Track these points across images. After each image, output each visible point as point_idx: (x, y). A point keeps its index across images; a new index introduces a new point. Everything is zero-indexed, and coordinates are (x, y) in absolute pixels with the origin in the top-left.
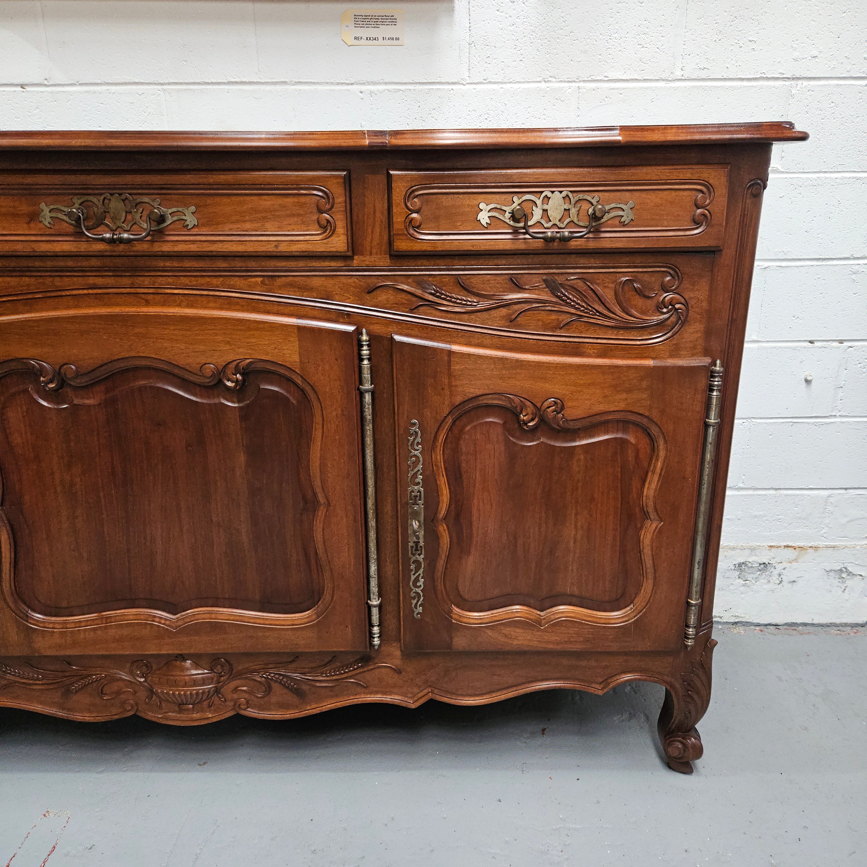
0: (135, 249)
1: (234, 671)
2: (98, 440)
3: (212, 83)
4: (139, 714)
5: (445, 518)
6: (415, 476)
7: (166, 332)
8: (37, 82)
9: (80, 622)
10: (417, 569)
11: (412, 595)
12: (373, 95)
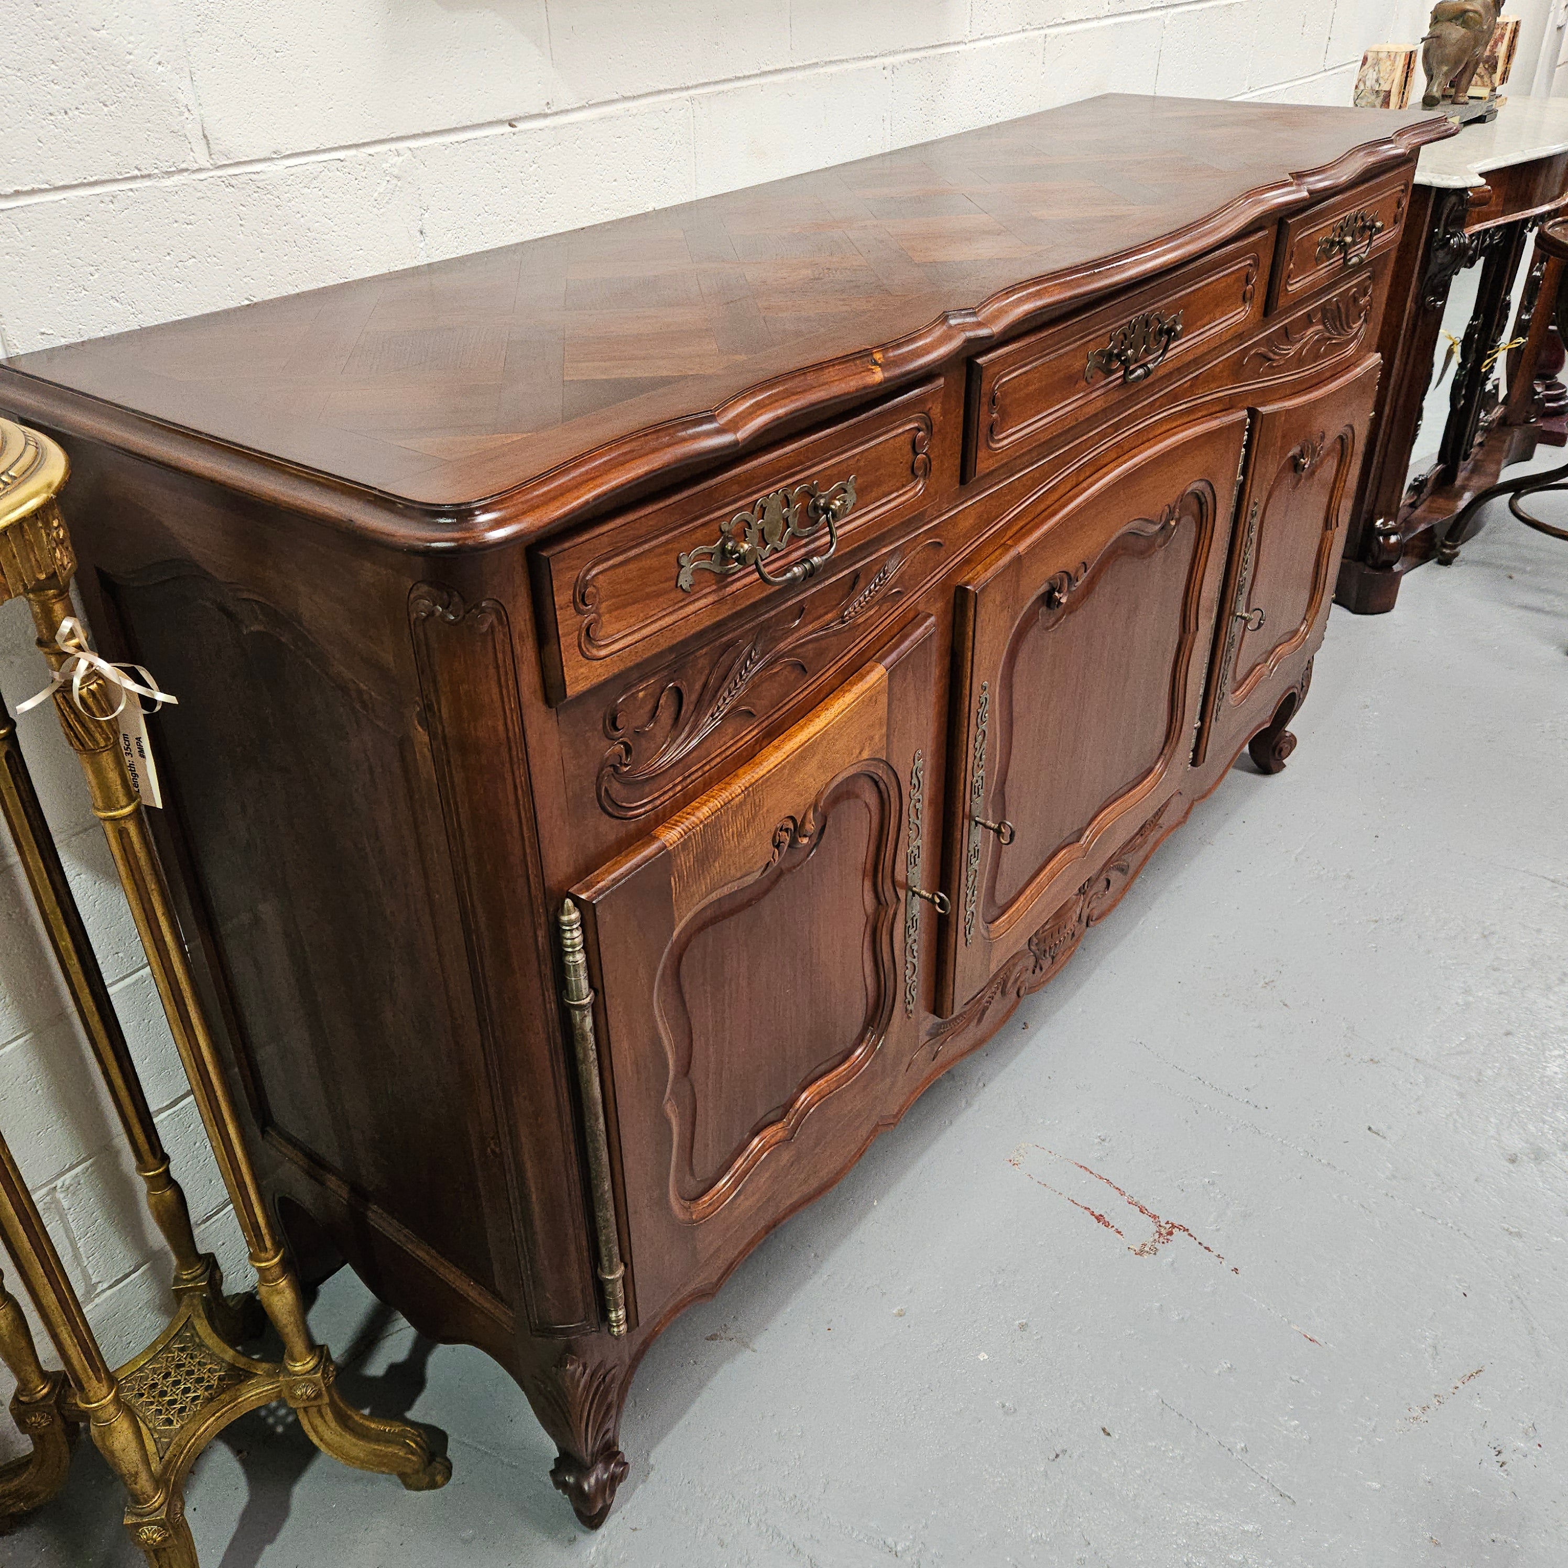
10: (1228, 665)
11: (1221, 696)
12: (895, 70)
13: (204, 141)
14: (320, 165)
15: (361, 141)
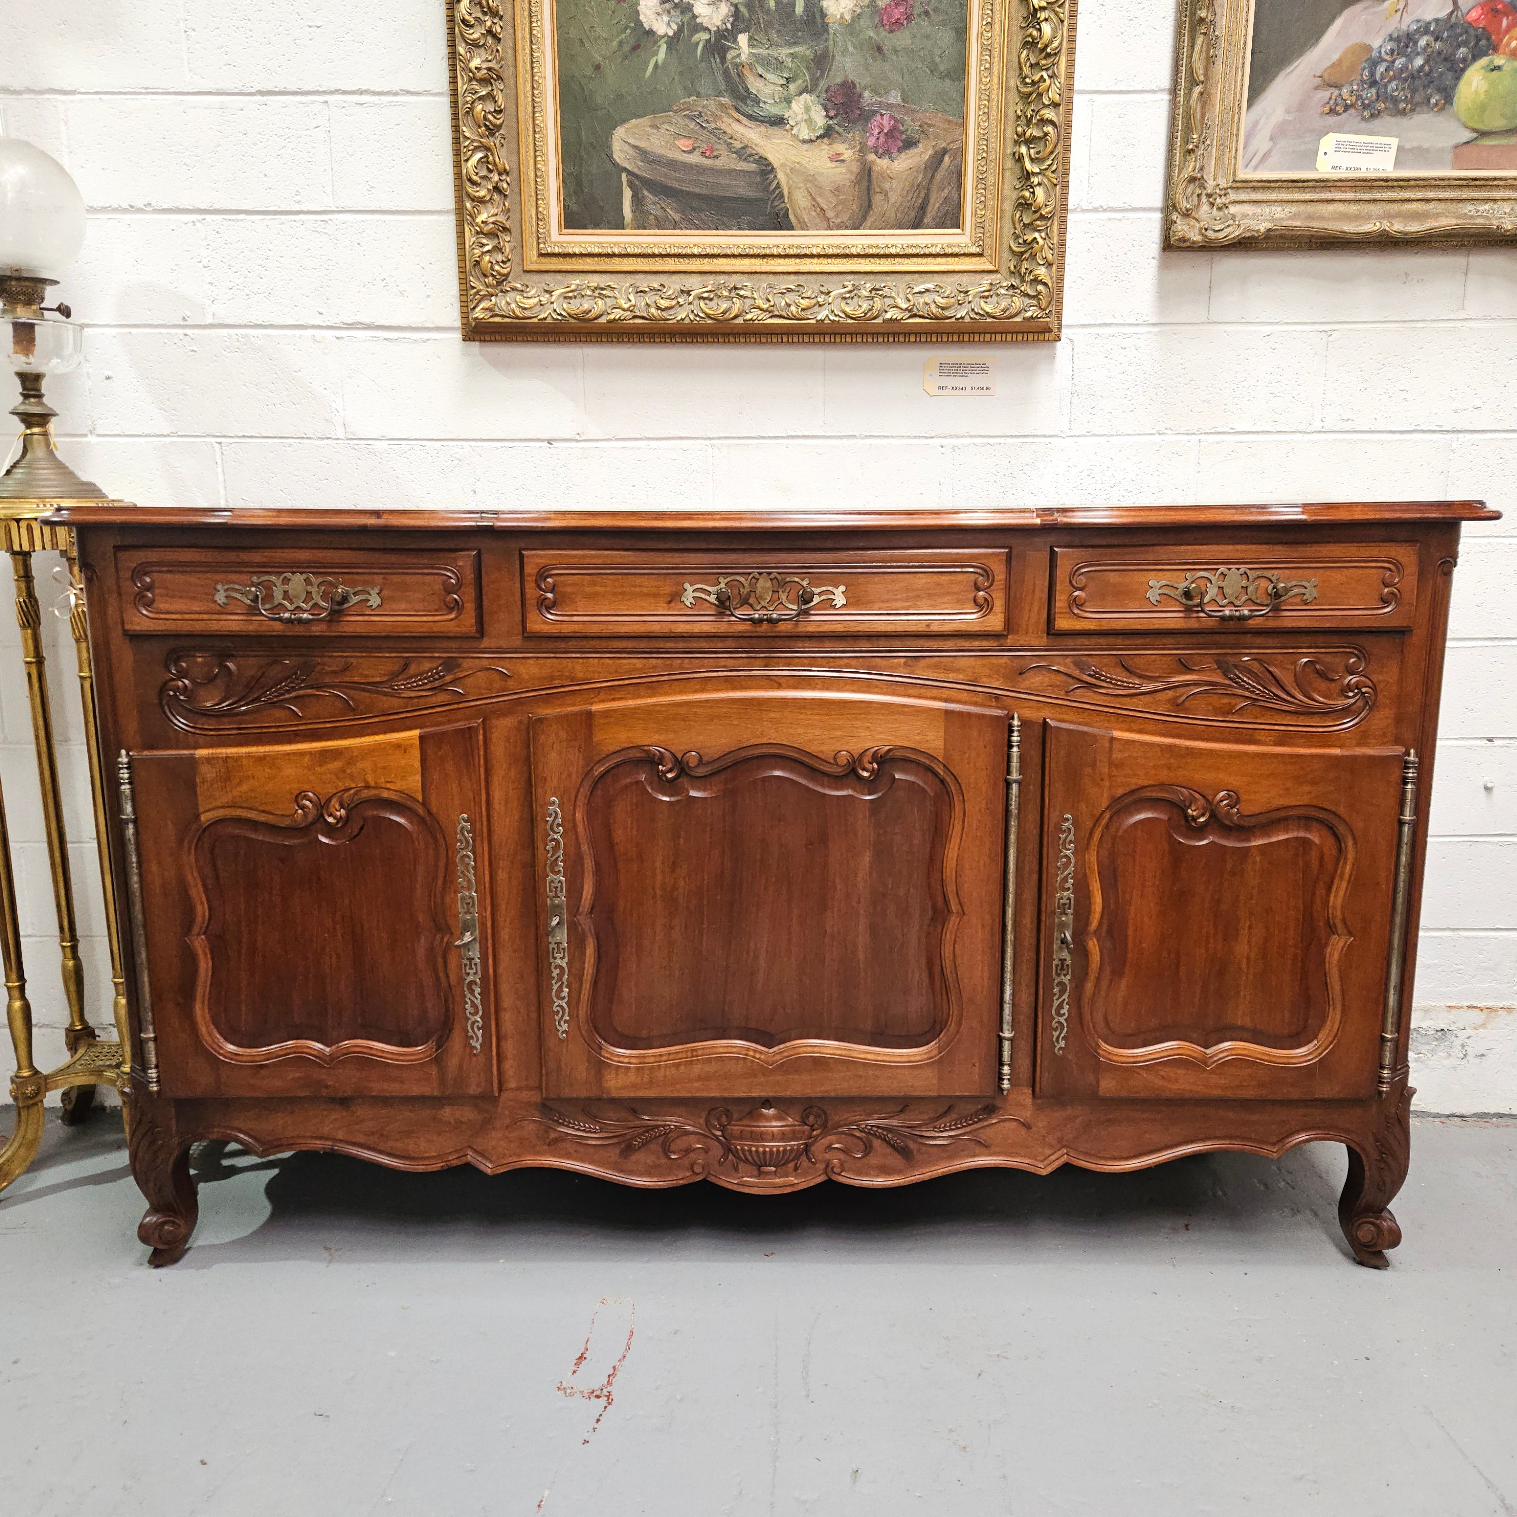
0: (778, 629)
1: (830, 1123)
2: (711, 838)
3: (770, 437)
4: (712, 1179)
5: (1095, 932)
6: (1065, 880)
7: (802, 716)
8: (568, 437)
9: (661, 1056)
10: (1062, 992)
11: (1054, 1025)
12: (956, 449)
13: (343, 426)
14: (409, 446)
15: (437, 438)
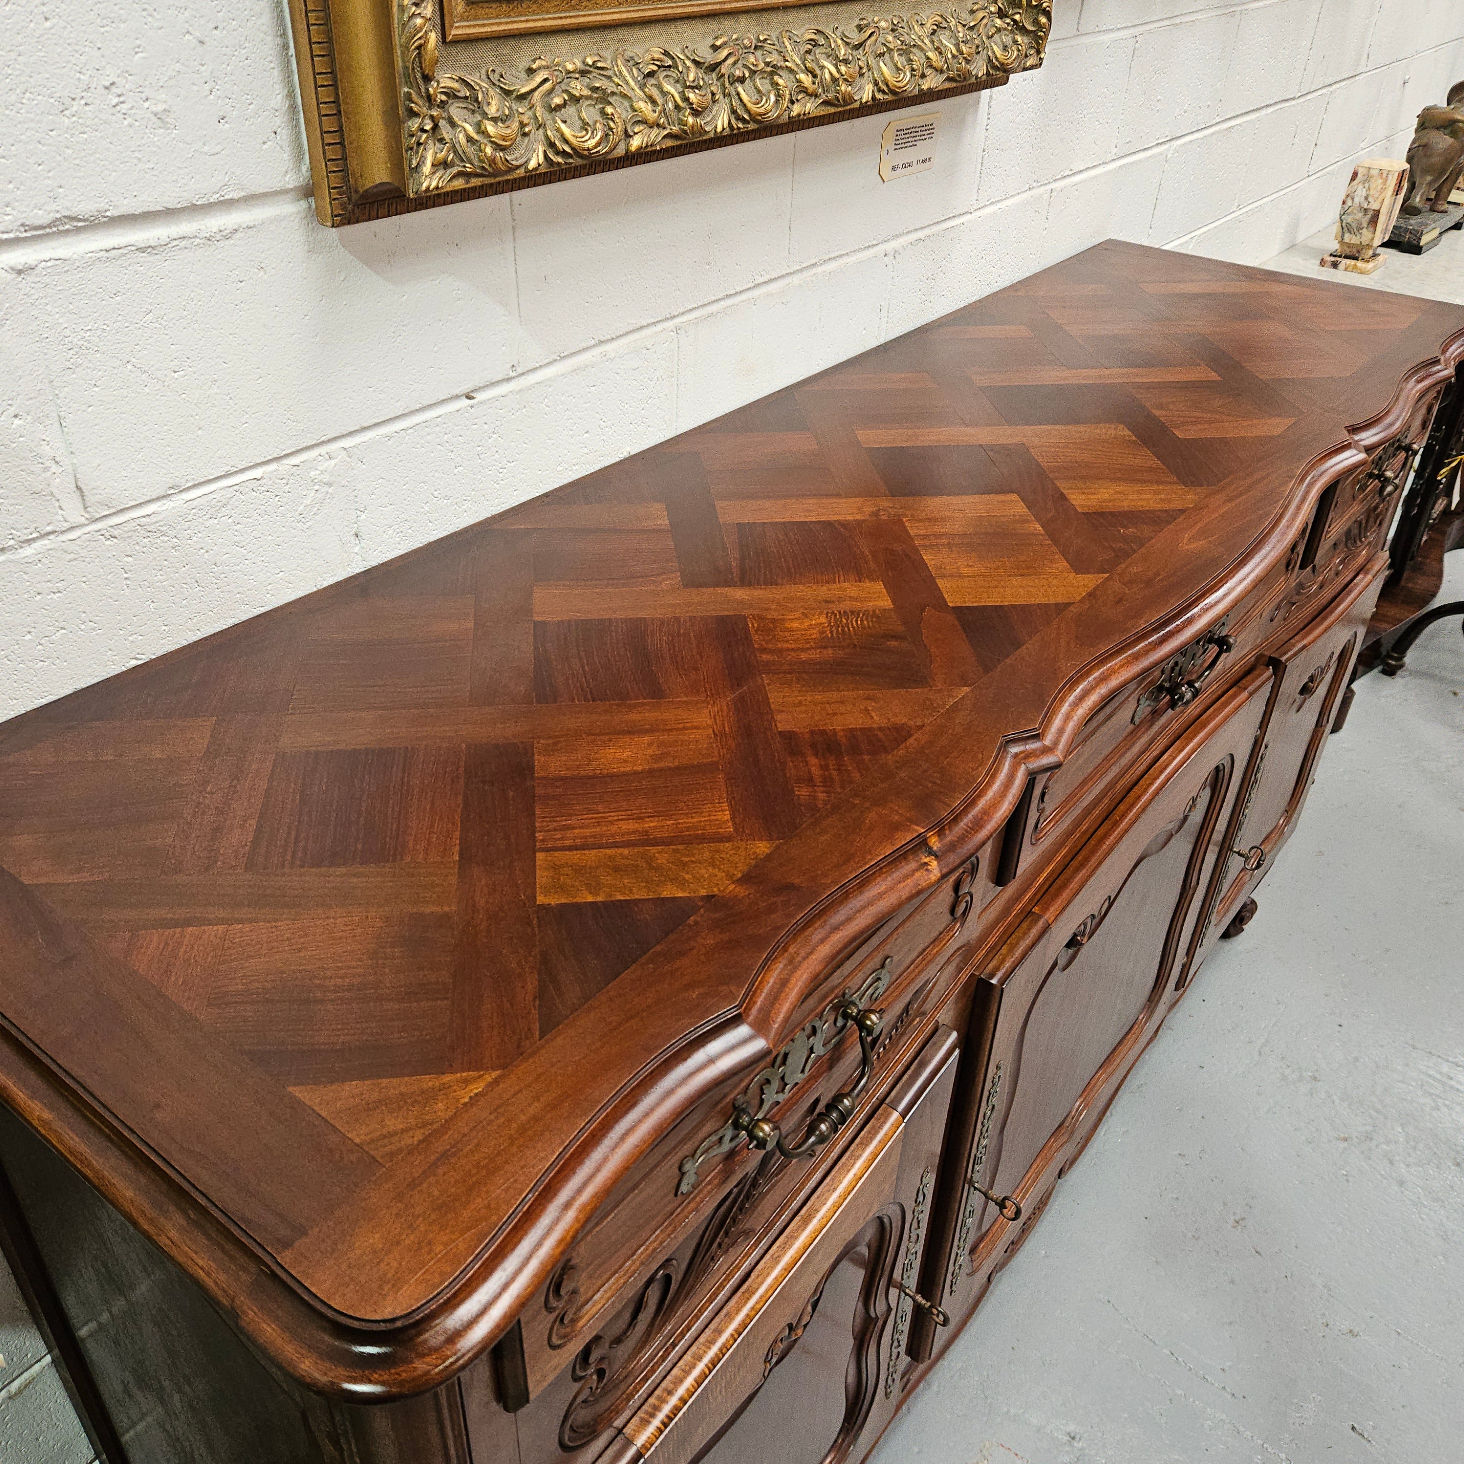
12: (896, 255)
13: (78, 492)
14: (230, 489)
15: (284, 453)
